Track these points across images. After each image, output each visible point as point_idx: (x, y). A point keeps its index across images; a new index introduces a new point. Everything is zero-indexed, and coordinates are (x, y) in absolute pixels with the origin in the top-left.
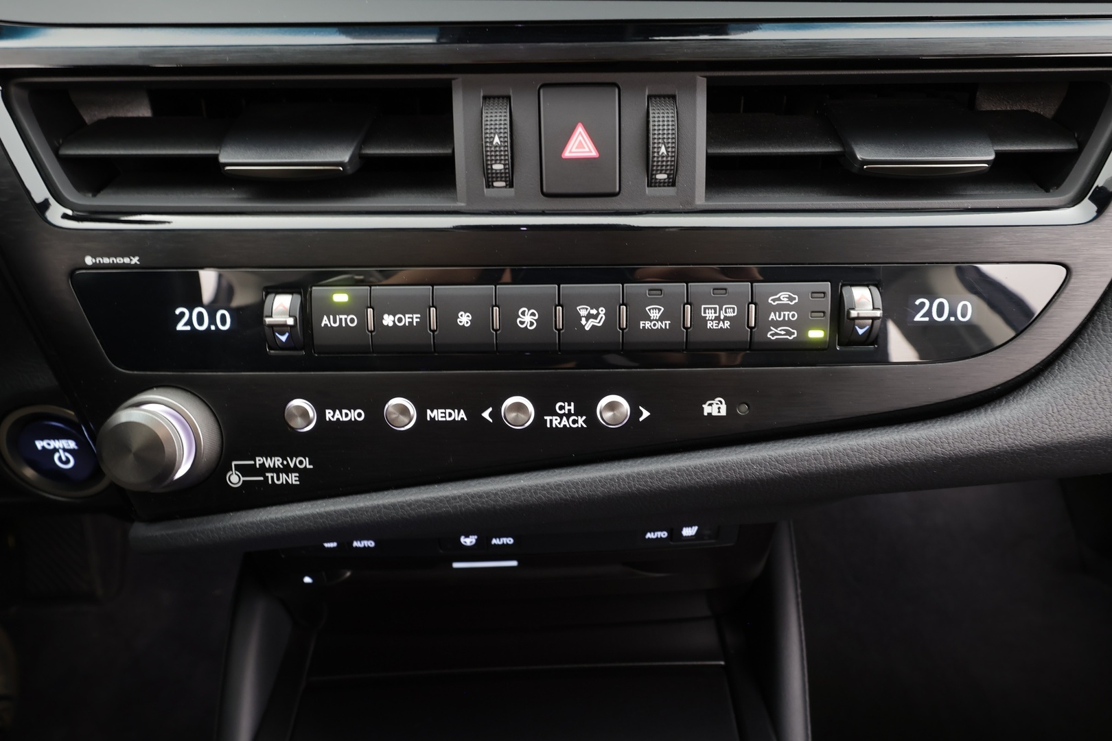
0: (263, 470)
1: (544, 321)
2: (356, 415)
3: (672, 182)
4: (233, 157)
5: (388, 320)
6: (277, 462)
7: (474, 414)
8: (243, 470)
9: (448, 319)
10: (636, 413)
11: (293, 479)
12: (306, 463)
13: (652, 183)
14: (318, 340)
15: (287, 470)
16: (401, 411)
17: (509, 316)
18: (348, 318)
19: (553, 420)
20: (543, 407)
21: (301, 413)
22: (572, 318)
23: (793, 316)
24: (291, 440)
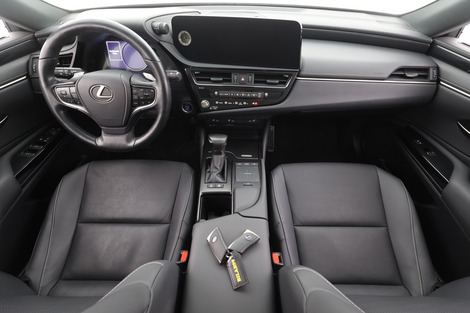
0: (213, 108)
1: (239, 95)
2: (222, 103)
3: (251, 83)
4: (212, 79)
5: (225, 94)
6: (215, 107)
7: (232, 103)
8: (211, 108)
10: (246, 104)
11: (216, 109)
12: (217, 107)
13: (249, 83)
14: (219, 96)
15: (215, 108)
16: (226, 103)
17: (236, 94)
18: (222, 94)
19: (239, 104)
20: (239, 103)
21: (217, 103)
22: (241, 95)
23: (260, 95)
24: (216, 105)
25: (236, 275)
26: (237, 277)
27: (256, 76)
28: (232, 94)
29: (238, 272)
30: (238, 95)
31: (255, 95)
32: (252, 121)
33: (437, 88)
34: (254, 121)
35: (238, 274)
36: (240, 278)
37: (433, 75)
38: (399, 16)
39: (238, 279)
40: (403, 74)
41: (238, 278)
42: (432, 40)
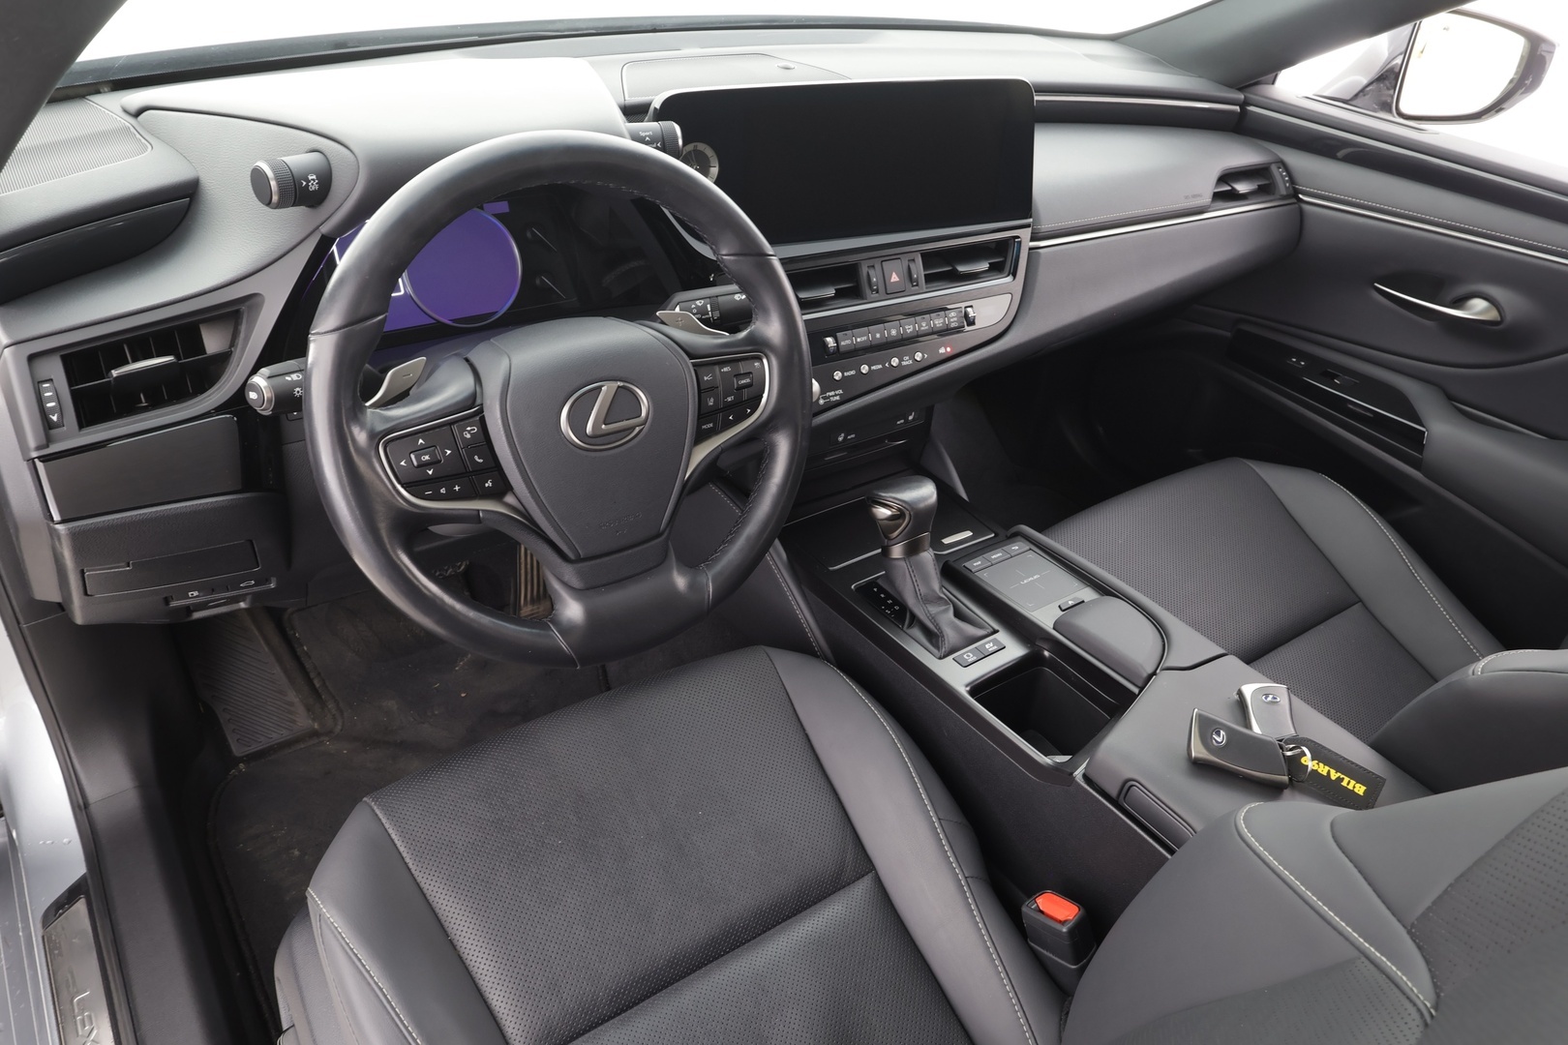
0: (830, 397)
1: (898, 332)
2: (852, 373)
3: (917, 285)
5: (859, 340)
6: (832, 393)
7: (884, 365)
8: (824, 398)
9: (874, 336)
10: (923, 356)
11: (838, 398)
12: (841, 392)
13: (913, 286)
14: (841, 350)
15: (836, 395)
16: (865, 369)
17: (889, 333)
18: (848, 342)
19: (904, 363)
20: (901, 360)
21: (838, 375)
22: (904, 330)
23: (955, 319)
24: (835, 385)
25: (1344, 784)
26: (1350, 787)
27: (929, 258)
28: (878, 336)
29: (1342, 776)
30: (894, 332)
31: (941, 321)
32: (907, 421)
33: (1301, 212)
34: (911, 418)
35: (1347, 779)
36: (1358, 785)
37: (1285, 182)
38: (1113, 39)
39: (1356, 790)
40: (1229, 188)
41: (1354, 787)
42: (1243, 97)
